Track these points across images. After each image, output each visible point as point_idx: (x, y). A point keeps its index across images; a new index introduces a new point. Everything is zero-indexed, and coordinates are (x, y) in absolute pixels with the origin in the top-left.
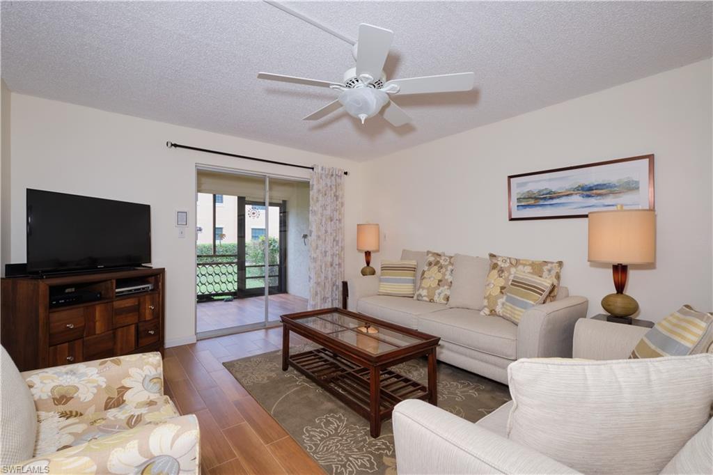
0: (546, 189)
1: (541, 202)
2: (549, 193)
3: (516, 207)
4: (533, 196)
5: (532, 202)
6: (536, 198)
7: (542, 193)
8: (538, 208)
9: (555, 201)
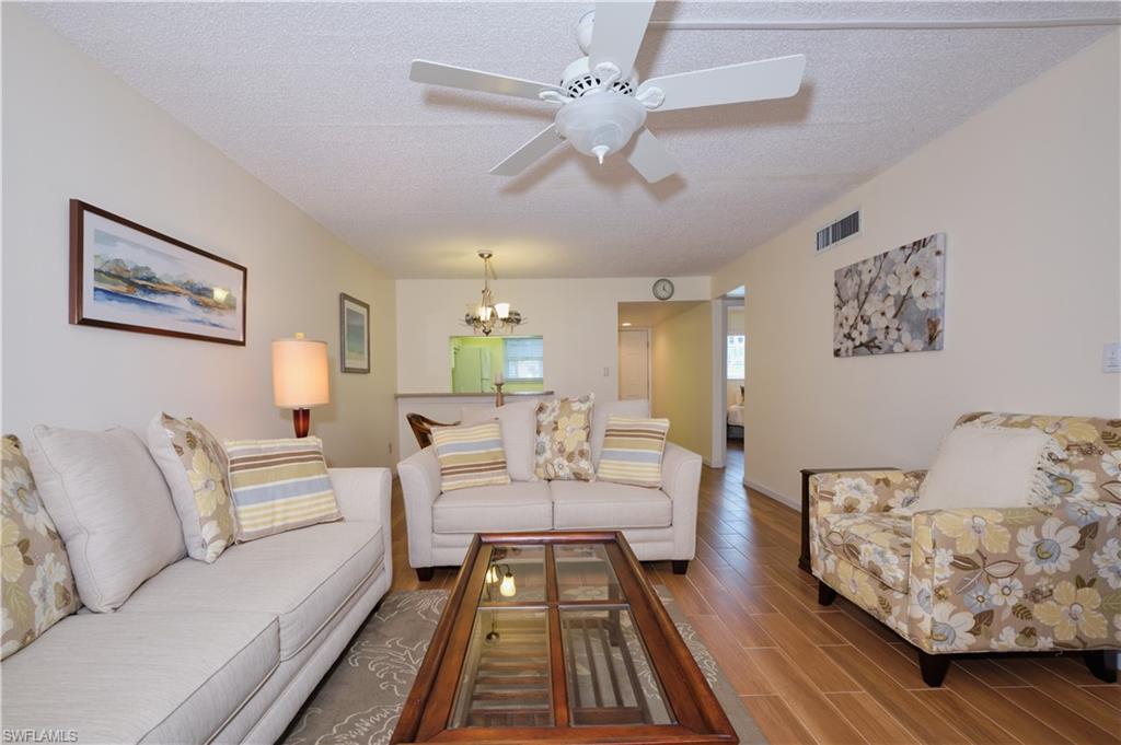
0: (147, 268)
1: (139, 295)
2: (149, 279)
3: (92, 291)
4: (126, 275)
5: (122, 288)
6: (130, 283)
7: (140, 275)
8: (133, 306)
9: (158, 299)
